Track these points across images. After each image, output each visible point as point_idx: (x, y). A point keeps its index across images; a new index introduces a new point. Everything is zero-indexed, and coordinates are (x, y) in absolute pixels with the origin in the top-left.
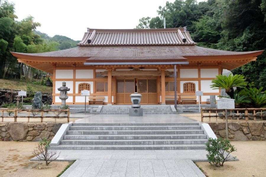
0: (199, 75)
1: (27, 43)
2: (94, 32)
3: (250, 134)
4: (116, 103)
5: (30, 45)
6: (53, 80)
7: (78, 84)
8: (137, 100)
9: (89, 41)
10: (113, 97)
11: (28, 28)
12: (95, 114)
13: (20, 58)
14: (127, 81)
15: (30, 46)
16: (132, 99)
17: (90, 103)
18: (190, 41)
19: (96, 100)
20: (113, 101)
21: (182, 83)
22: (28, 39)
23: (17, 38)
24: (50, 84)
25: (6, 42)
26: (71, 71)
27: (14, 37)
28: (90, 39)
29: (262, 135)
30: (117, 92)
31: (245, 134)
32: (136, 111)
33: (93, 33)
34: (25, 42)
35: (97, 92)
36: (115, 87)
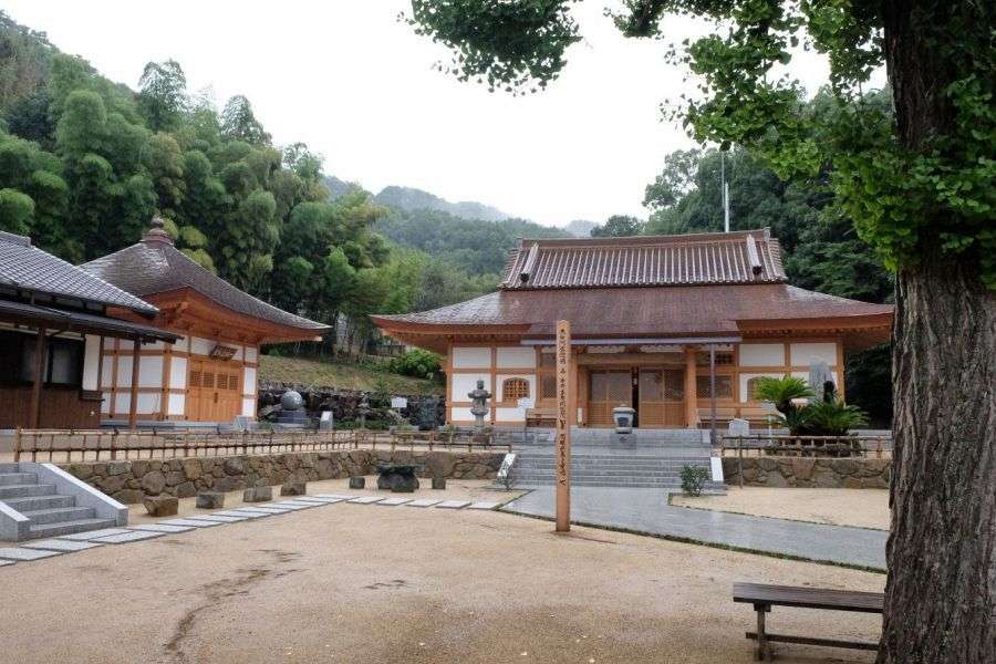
0: (788, 358)
1: (357, 265)
2: (534, 250)
3: (793, 477)
4: (588, 423)
5: (366, 270)
6: (447, 370)
7: (501, 379)
8: (626, 419)
9: (524, 278)
10: (580, 410)
11: (359, 223)
12: (545, 446)
13: (386, 327)
14: (612, 371)
15: (364, 271)
16: (617, 417)
17: (529, 423)
18: (775, 271)
19: (543, 417)
20: (580, 420)
21: (744, 379)
22: (357, 252)
23: (337, 254)
24: (442, 380)
25: (309, 266)
26: (488, 351)
27: (328, 252)
28: (525, 271)
29: (813, 480)
30: (590, 397)
31: (786, 477)
32: (622, 440)
33: (532, 249)
34: (351, 262)
35: (544, 399)
36: (584, 389)
